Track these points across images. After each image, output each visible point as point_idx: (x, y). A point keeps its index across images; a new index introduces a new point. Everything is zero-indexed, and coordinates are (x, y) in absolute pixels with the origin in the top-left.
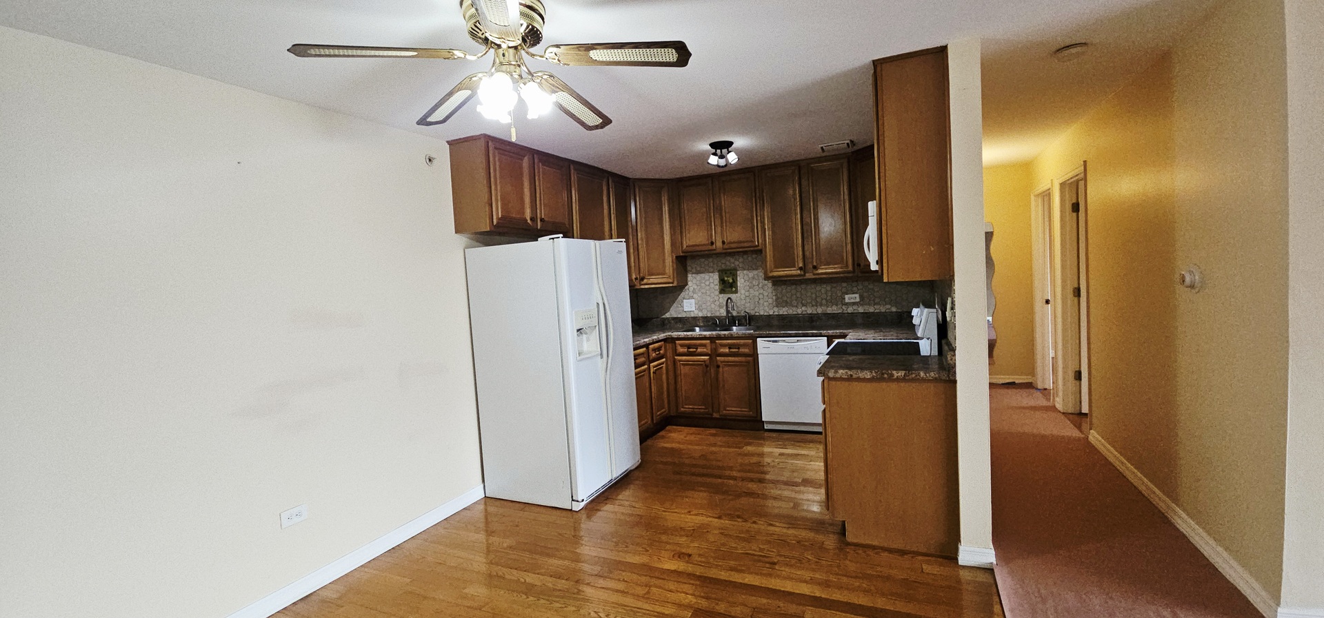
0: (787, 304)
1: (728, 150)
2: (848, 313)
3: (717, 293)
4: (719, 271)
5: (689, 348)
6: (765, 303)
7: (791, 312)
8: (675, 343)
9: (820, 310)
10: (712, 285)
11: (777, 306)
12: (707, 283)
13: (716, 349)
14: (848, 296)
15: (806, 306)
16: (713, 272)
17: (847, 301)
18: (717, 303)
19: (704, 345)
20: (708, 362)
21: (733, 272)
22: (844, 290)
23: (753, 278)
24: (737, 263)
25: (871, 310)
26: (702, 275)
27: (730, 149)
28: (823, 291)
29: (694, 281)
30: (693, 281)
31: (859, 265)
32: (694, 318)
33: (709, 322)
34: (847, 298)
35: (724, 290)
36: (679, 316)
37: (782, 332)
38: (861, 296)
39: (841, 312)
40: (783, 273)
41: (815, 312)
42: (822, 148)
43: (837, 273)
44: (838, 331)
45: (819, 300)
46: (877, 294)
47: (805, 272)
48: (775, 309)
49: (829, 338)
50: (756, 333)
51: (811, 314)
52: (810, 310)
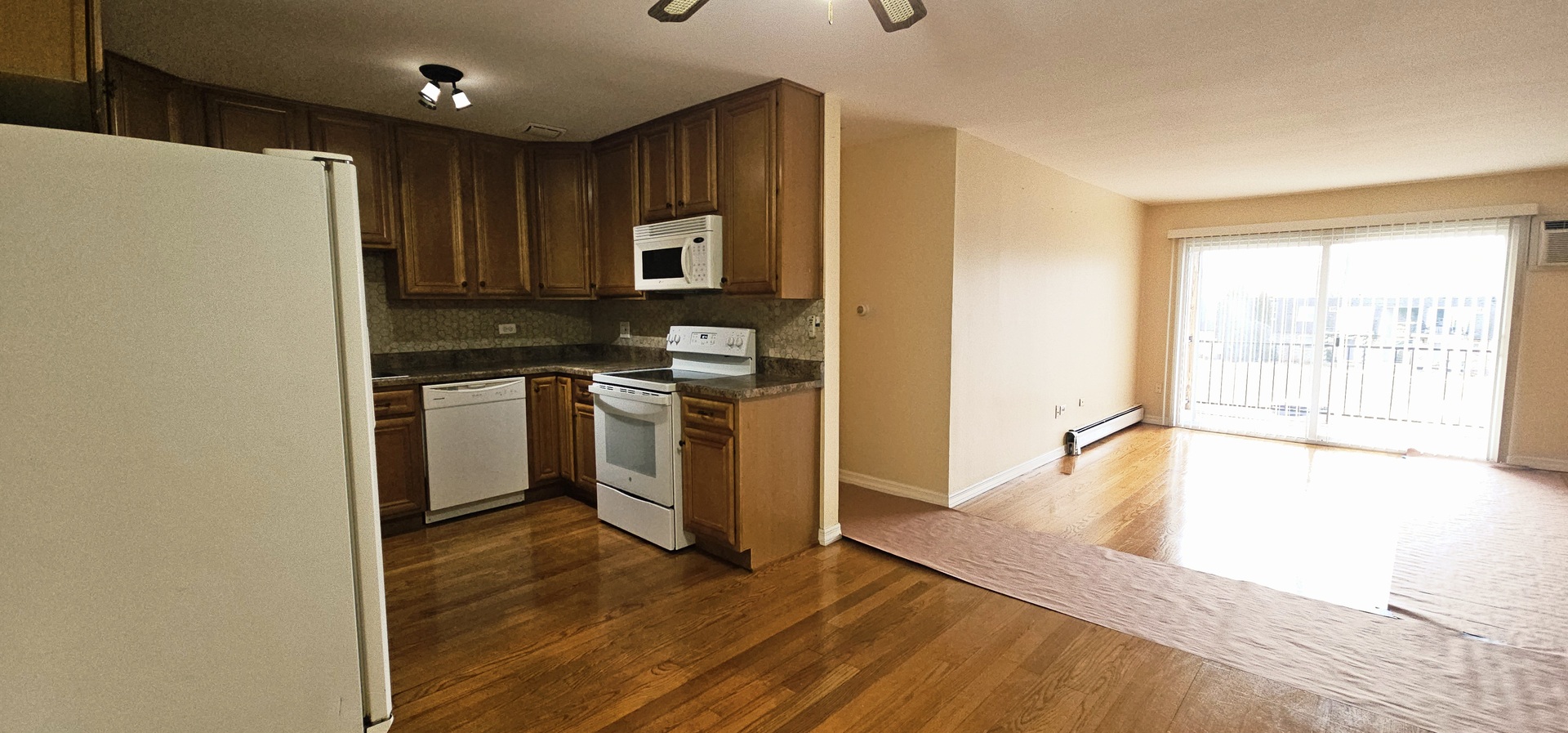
0: (414, 336)
1: (454, 85)
2: (502, 348)
7: (419, 348)
9: (464, 346)
11: (396, 340)
14: (503, 326)
15: (444, 339)
17: (501, 332)
22: (496, 318)
25: (529, 344)
28: (469, 318)
31: (541, 286)
34: (502, 329)
37: (463, 374)
38: (517, 327)
39: (492, 346)
40: (427, 290)
41: (456, 348)
42: (530, 127)
43: (509, 295)
44: (539, 369)
45: (464, 330)
46: (536, 324)
47: (468, 290)
48: (394, 344)
49: (529, 378)
50: (419, 378)
51: (452, 351)
52: (449, 346)
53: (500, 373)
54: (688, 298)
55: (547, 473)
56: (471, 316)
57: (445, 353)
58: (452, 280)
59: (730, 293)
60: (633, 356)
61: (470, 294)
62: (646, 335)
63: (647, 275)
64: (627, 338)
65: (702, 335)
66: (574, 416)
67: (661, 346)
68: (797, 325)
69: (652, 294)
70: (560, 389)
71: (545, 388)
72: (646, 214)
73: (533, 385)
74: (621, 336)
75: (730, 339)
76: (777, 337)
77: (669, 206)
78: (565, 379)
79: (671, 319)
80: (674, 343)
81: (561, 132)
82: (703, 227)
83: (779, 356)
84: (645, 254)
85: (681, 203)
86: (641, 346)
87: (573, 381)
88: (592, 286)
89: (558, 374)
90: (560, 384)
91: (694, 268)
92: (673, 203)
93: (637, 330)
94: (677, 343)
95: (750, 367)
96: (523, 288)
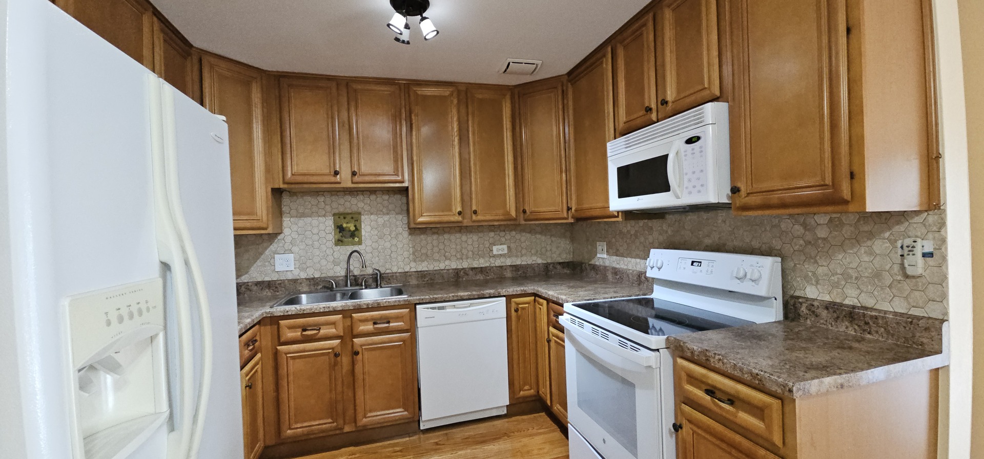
0: (427, 257)
1: (422, 16)
2: (496, 266)
3: (331, 244)
4: (334, 215)
5: (304, 330)
6: (399, 257)
7: (431, 268)
8: (278, 324)
9: (465, 265)
10: (322, 234)
11: (415, 261)
12: (315, 231)
13: (351, 328)
14: (497, 247)
15: (450, 259)
16: (324, 216)
17: (495, 252)
18: (331, 258)
19: (333, 324)
20: (339, 348)
21: (355, 217)
22: (491, 240)
23: (384, 225)
24: (361, 205)
25: (518, 263)
26: (308, 220)
27: (424, 15)
28: (470, 241)
29: (295, 228)
30: (291, 227)
31: (524, 212)
32: (295, 281)
33: (317, 284)
34: (496, 250)
35: (342, 241)
36: (267, 279)
37: (451, 295)
38: (509, 247)
39: (488, 265)
40: (436, 219)
41: (460, 267)
42: (509, 64)
43: (498, 220)
44: (518, 289)
45: (464, 251)
46: (523, 245)
47: (463, 218)
48: (413, 264)
49: (509, 298)
50: (415, 298)
51: (455, 269)
52: (454, 265)
53: (483, 294)
54: (671, 216)
55: (526, 390)
56: (471, 240)
57: (450, 271)
58: (450, 210)
59: (745, 208)
60: (610, 276)
61: (465, 221)
62: (622, 255)
63: (623, 193)
64: (603, 258)
65: (693, 262)
66: (549, 341)
67: (639, 268)
68: (871, 253)
69: (629, 215)
70: (538, 310)
71: (523, 309)
72: (621, 125)
73: (513, 306)
74: (598, 255)
75: (739, 269)
76: (820, 270)
77: (649, 110)
78: (541, 300)
79: (650, 239)
80: (655, 269)
81: (537, 65)
82: (700, 122)
83: (827, 298)
84: (621, 171)
85: (664, 102)
86: (618, 266)
87: (548, 303)
88: (569, 209)
89: (535, 295)
90: (538, 306)
91: (686, 178)
92: (653, 106)
93: (613, 250)
94: (659, 269)
95: (774, 310)
96: (508, 213)
